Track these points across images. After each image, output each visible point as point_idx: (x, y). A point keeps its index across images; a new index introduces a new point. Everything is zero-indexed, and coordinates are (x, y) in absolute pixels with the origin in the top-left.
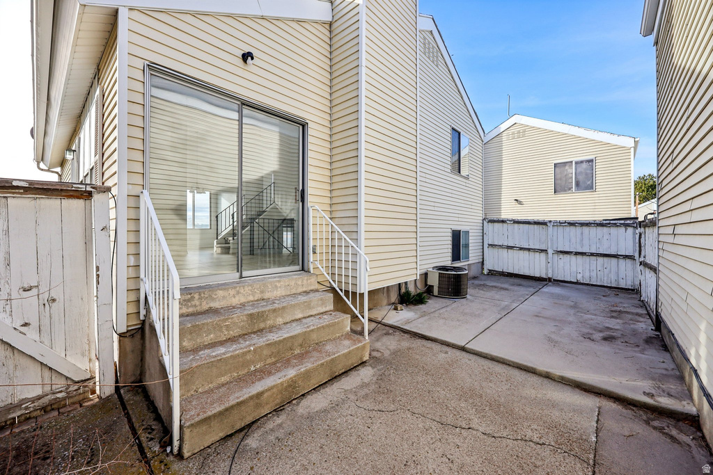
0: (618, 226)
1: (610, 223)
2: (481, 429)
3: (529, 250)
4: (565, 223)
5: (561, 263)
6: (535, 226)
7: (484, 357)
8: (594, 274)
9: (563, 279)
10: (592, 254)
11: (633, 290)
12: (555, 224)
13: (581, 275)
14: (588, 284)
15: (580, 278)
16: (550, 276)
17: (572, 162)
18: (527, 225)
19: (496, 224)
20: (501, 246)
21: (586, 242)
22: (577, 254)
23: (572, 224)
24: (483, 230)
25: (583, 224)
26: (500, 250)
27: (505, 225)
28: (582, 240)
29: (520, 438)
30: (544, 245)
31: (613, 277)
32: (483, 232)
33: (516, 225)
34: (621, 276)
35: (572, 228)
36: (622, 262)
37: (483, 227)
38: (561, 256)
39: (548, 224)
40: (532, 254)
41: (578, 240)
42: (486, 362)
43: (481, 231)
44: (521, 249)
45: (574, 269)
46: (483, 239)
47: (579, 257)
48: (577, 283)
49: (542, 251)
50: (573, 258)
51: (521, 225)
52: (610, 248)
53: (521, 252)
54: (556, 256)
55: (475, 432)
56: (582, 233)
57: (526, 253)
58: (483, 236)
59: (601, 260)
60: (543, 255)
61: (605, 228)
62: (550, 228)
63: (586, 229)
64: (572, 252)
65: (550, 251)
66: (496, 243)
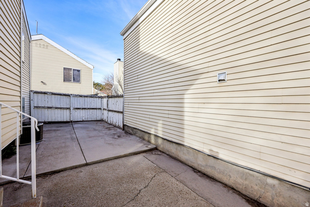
0: (96, 98)
1: (94, 96)
2: (142, 187)
3: (61, 108)
4: (78, 95)
5: (76, 113)
6: (64, 96)
7: (99, 162)
8: (89, 116)
9: (77, 121)
10: (88, 109)
11: (101, 120)
12: (74, 96)
13: (84, 117)
14: (87, 121)
15: (84, 119)
16: (71, 120)
17: (71, 69)
18: (60, 96)
19: (40, 95)
20: (44, 107)
21: (86, 104)
22: (83, 109)
23: (81, 96)
24: (30, 97)
25: (85, 96)
26: (43, 110)
27: (46, 95)
28: (85, 103)
29: (151, 179)
30: (69, 105)
31: (95, 117)
32: (30, 99)
33: (53, 96)
34: (97, 116)
35: (81, 98)
36: (98, 110)
37: (30, 95)
38: (76, 110)
39: (71, 96)
40: (62, 110)
41: (83, 103)
42: (103, 164)
43: (29, 98)
44: (56, 108)
45: (81, 115)
46: (30, 103)
47: (84, 110)
48: (83, 121)
49: (68, 108)
50: (81, 111)
51: (56, 96)
52: (94, 106)
53: (56, 110)
54: (74, 110)
55: (143, 190)
56: (85, 100)
57: (59, 110)
58: (30, 101)
59: (91, 110)
60: (68, 111)
61: (92, 98)
62: (72, 98)
63: (86, 98)
64: (81, 108)
65: (72, 108)
66: (40, 106)
